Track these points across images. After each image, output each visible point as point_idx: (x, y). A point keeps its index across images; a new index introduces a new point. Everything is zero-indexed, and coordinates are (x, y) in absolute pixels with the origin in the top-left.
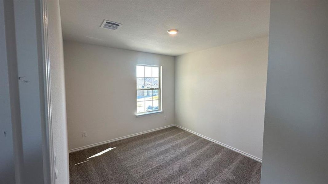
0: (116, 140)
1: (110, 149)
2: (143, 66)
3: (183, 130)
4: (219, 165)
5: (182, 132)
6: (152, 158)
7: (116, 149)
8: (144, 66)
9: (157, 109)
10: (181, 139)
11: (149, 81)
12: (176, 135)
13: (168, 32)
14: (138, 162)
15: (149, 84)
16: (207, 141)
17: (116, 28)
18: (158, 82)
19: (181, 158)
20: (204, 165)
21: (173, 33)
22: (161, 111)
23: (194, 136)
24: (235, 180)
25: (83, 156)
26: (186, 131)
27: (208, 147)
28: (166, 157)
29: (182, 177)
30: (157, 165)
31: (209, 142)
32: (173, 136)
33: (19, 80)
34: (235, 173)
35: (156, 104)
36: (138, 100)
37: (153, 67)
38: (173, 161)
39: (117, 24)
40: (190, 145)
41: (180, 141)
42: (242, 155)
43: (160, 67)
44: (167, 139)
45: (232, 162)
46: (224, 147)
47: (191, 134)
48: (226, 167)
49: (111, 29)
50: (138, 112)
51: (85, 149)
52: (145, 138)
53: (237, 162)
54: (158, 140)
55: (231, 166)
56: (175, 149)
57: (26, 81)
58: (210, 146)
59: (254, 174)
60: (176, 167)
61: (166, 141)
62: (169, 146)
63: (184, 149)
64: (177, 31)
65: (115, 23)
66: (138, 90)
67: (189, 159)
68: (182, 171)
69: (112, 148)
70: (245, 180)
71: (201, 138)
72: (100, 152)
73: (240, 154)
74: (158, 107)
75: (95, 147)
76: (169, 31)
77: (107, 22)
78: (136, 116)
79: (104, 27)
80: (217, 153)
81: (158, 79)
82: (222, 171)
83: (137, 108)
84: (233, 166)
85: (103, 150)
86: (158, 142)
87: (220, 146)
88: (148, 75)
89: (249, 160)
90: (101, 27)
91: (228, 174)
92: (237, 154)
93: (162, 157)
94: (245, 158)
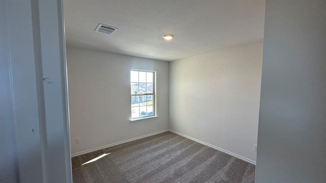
0: (111, 146)
1: (105, 155)
2: (137, 71)
3: (177, 135)
4: (213, 167)
5: (177, 137)
6: (147, 162)
7: (111, 155)
8: (139, 71)
9: (151, 115)
10: (176, 143)
11: (142, 87)
12: (170, 140)
13: (163, 37)
14: (134, 167)
15: (141, 90)
16: (201, 145)
17: (112, 32)
18: (152, 87)
19: (176, 162)
20: (199, 168)
21: (168, 38)
22: (156, 116)
23: (188, 140)
24: (228, 180)
25: (77, 162)
26: (180, 135)
27: (201, 150)
28: (162, 161)
29: (178, 180)
30: (153, 169)
31: (203, 146)
32: (168, 141)
33: (44, 81)
34: (228, 174)
35: (150, 109)
36: (132, 105)
37: (147, 72)
38: (168, 165)
39: (112, 28)
40: (184, 149)
41: (175, 145)
42: (235, 158)
43: (154, 72)
44: (162, 144)
45: (225, 164)
46: (217, 151)
47: (185, 138)
48: (219, 169)
49: (106, 33)
50: (132, 117)
51: (79, 156)
52: (139, 143)
53: (230, 164)
54: (153, 145)
55: (224, 168)
56: (170, 153)
57: (50, 82)
58: (203, 150)
59: (246, 174)
60: (172, 170)
61: (160, 145)
62: (164, 150)
63: (179, 153)
64: (172, 36)
65: (111, 27)
66: (132, 95)
67: (184, 163)
68: (178, 174)
69: (107, 154)
70: (237, 181)
71: (195, 142)
72: (95, 158)
73: (232, 156)
74: (152, 112)
75: (90, 153)
76: (165, 36)
77: (102, 26)
78: (131, 122)
79: (98, 31)
80: (211, 156)
81: (152, 84)
82: (216, 173)
83: (132, 113)
84: (226, 168)
85: (98, 156)
86: (153, 147)
87: (214, 149)
88: (142, 80)
89: (241, 161)
90: (96, 30)
91: (221, 175)
92: (230, 157)
93: (158, 161)
94: (238, 160)
